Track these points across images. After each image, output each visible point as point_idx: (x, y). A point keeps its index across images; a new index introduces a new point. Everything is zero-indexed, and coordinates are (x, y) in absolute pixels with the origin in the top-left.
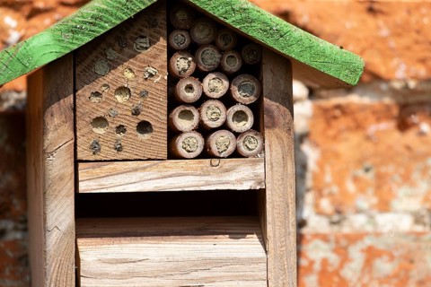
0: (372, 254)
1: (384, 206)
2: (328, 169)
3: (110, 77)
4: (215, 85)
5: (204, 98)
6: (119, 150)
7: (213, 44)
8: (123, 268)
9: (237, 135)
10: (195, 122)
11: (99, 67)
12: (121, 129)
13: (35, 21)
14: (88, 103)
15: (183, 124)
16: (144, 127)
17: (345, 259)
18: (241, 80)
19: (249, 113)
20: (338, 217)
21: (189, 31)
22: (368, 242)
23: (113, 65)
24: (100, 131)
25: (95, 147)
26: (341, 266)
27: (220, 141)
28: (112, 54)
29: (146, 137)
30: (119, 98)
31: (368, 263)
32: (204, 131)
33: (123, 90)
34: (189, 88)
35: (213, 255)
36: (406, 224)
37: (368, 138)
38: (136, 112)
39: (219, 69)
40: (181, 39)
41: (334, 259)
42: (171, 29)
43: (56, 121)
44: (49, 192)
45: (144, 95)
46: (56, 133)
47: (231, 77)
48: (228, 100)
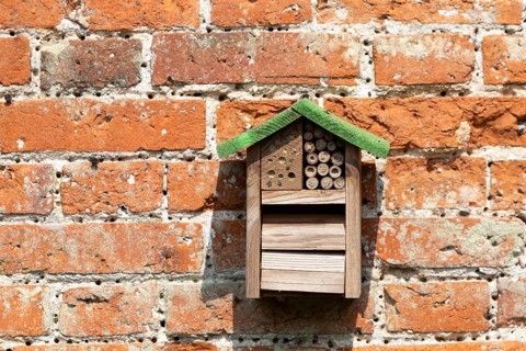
0: (411, 229)
1: (419, 207)
2: (393, 188)
3: (276, 153)
4: (324, 157)
5: (319, 163)
6: (280, 185)
7: (323, 138)
8: (281, 238)
9: (334, 179)
10: (314, 173)
11: (272, 148)
12: (281, 176)
13: (258, 119)
14: (266, 163)
15: (309, 174)
16: (291, 175)
17: (398, 231)
18: (335, 155)
19: (339, 169)
20: (397, 210)
21: (313, 132)
22: (409, 223)
23: (278, 147)
24: (272, 177)
25: (269, 184)
26: (397, 234)
27: (326, 182)
28: (277, 142)
29: (292, 179)
30: (281, 162)
31: (409, 233)
32: (319, 177)
33: (282, 158)
34: (312, 158)
35: (321, 233)
36: (429, 214)
37: (412, 174)
38: (288, 169)
39: (326, 150)
40: (309, 136)
41: (393, 230)
42: (304, 131)
43: (252, 172)
44: (248, 203)
45: (291, 161)
46: (252, 178)
47: (331, 153)
48: (330, 164)
